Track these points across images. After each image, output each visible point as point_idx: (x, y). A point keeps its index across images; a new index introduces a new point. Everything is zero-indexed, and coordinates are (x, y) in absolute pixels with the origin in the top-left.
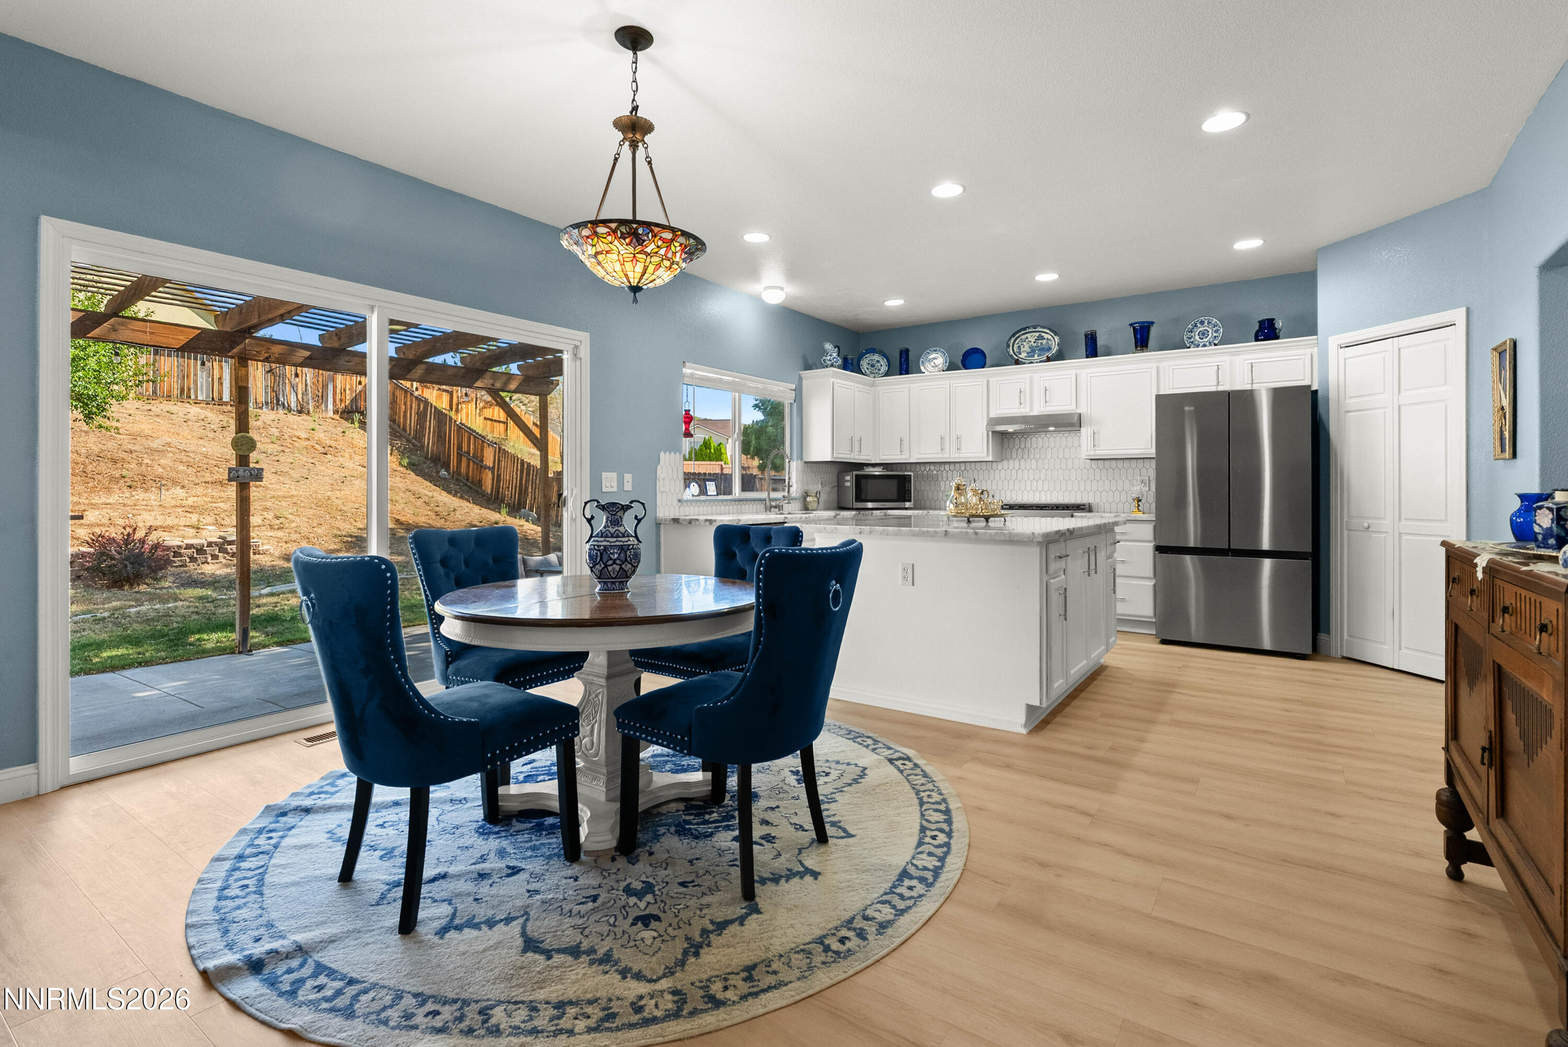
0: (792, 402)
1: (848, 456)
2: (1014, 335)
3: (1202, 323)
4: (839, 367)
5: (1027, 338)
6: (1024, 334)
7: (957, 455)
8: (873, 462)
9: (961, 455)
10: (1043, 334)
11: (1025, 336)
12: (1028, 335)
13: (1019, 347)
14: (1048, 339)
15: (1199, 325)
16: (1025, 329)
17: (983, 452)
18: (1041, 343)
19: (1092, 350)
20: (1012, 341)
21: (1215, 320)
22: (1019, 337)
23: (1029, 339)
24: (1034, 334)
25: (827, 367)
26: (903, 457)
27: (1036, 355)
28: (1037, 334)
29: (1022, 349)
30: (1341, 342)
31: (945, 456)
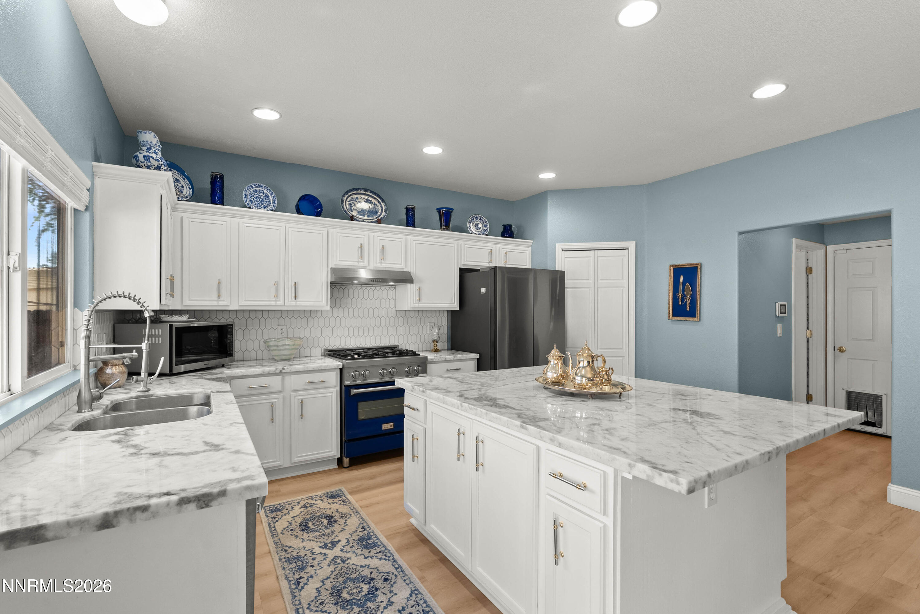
0: (82, 208)
2: (347, 192)
3: (477, 218)
5: (357, 198)
6: (355, 194)
7: (293, 303)
8: (171, 308)
9: (299, 303)
10: (371, 198)
11: (355, 196)
12: (359, 196)
13: (351, 204)
14: (375, 204)
15: (475, 220)
16: (357, 189)
17: (322, 301)
19: (410, 222)
20: (345, 198)
21: (484, 218)
22: (351, 195)
23: (359, 200)
24: (363, 196)
25: (148, 167)
26: (221, 303)
27: (366, 216)
28: (366, 197)
29: (353, 207)
30: (563, 247)
31: (279, 303)
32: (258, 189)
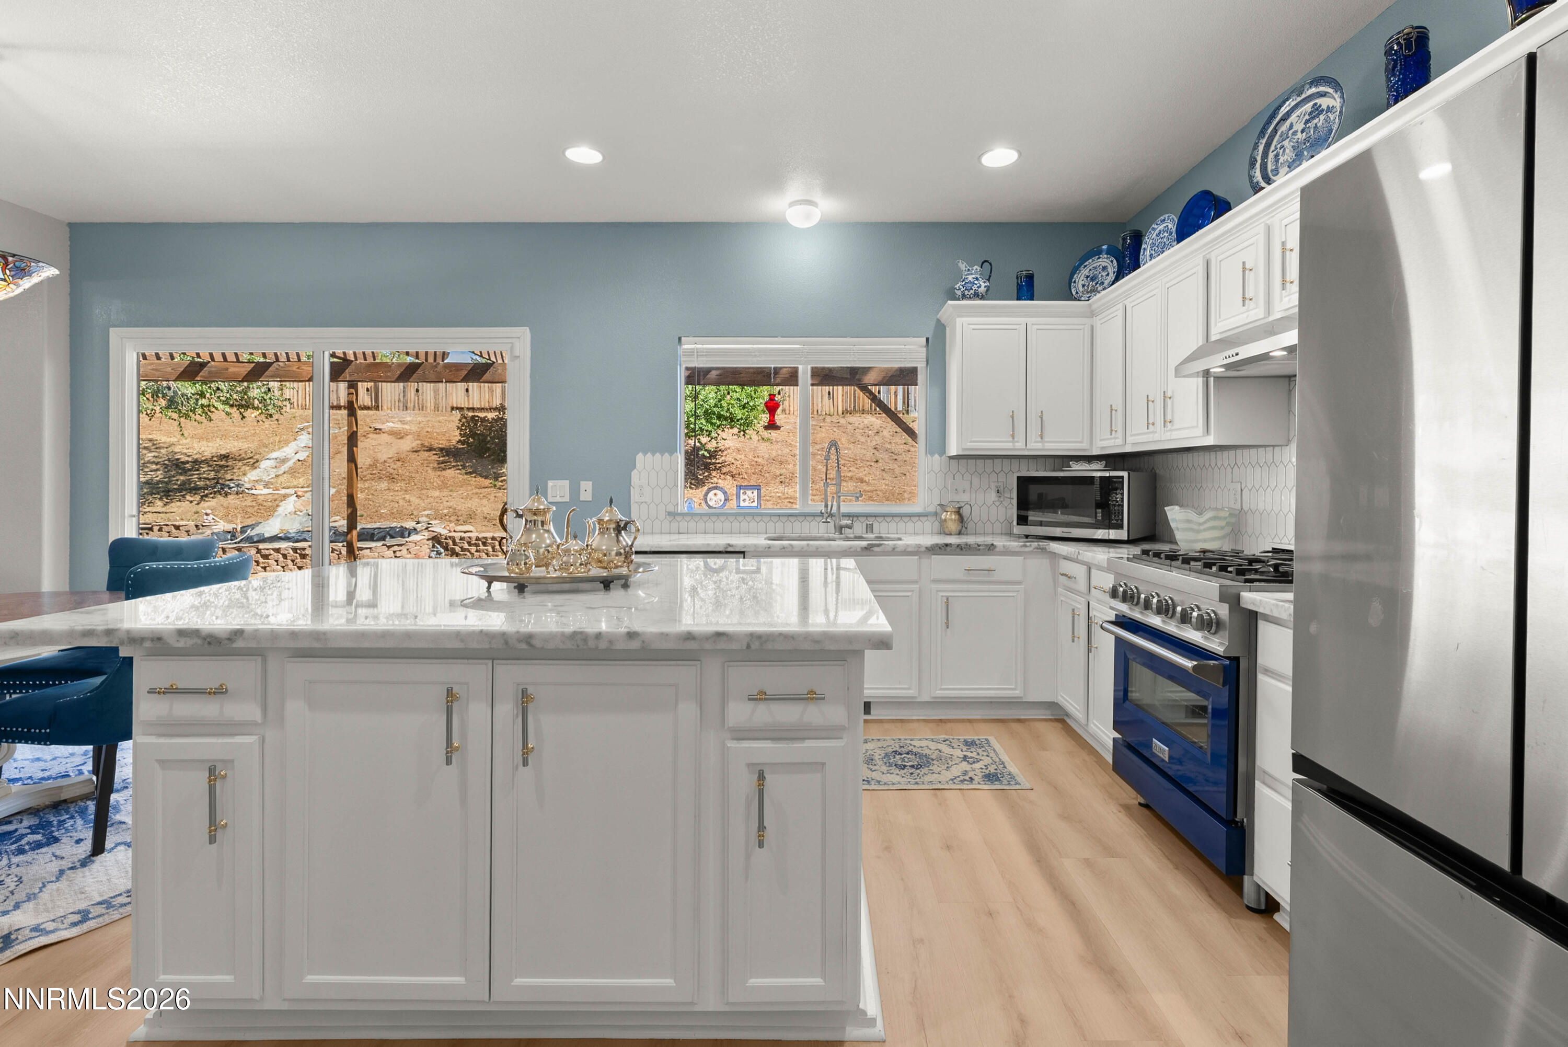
0: (924, 364)
1: (1010, 445)
2: (1262, 133)
4: (977, 296)
5: (1291, 126)
6: (1286, 118)
10: (1319, 101)
11: (1287, 123)
12: (1293, 118)
13: (1277, 156)
14: (1330, 109)
17: (1198, 426)
18: (1316, 127)
20: (1261, 148)
22: (1275, 130)
23: (1295, 127)
24: (1303, 109)
28: (1308, 107)
29: (1281, 159)
31: (1155, 437)
32: (1161, 227)
